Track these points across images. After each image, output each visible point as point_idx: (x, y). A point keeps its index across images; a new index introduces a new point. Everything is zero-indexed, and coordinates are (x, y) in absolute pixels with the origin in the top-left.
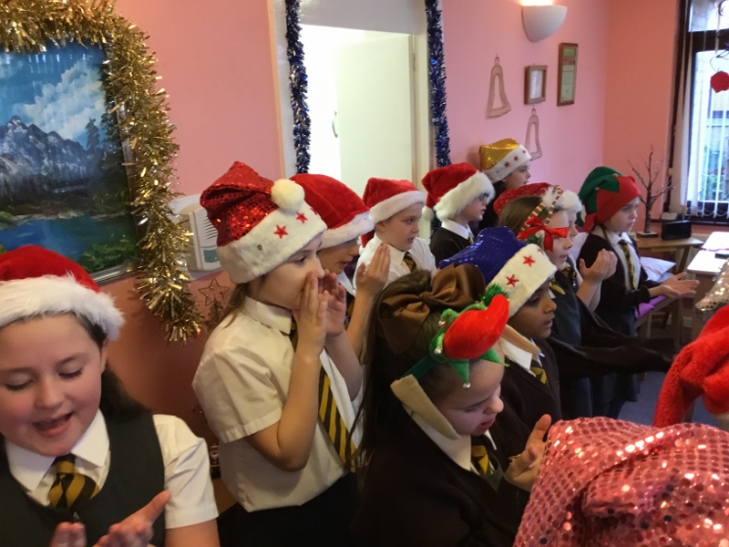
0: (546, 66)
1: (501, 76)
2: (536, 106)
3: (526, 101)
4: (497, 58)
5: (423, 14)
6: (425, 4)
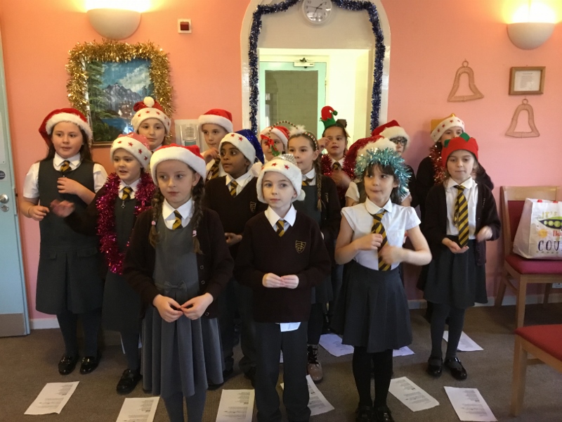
0: (544, 67)
1: (470, 74)
2: (528, 97)
3: (511, 92)
4: (466, 61)
5: (373, 37)
6: (373, 31)
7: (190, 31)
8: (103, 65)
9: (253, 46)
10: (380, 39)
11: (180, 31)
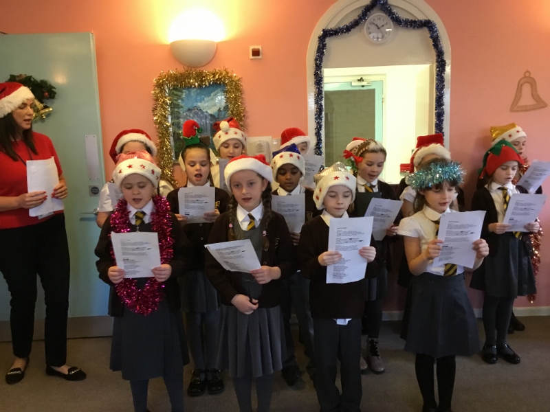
4: (527, 72)
5: (434, 53)
6: (433, 47)
7: (260, 57)
8: (184, 91)
9: (318, 67)
10: (440, 54)
11: (251, 57)
